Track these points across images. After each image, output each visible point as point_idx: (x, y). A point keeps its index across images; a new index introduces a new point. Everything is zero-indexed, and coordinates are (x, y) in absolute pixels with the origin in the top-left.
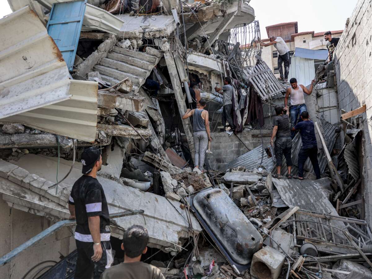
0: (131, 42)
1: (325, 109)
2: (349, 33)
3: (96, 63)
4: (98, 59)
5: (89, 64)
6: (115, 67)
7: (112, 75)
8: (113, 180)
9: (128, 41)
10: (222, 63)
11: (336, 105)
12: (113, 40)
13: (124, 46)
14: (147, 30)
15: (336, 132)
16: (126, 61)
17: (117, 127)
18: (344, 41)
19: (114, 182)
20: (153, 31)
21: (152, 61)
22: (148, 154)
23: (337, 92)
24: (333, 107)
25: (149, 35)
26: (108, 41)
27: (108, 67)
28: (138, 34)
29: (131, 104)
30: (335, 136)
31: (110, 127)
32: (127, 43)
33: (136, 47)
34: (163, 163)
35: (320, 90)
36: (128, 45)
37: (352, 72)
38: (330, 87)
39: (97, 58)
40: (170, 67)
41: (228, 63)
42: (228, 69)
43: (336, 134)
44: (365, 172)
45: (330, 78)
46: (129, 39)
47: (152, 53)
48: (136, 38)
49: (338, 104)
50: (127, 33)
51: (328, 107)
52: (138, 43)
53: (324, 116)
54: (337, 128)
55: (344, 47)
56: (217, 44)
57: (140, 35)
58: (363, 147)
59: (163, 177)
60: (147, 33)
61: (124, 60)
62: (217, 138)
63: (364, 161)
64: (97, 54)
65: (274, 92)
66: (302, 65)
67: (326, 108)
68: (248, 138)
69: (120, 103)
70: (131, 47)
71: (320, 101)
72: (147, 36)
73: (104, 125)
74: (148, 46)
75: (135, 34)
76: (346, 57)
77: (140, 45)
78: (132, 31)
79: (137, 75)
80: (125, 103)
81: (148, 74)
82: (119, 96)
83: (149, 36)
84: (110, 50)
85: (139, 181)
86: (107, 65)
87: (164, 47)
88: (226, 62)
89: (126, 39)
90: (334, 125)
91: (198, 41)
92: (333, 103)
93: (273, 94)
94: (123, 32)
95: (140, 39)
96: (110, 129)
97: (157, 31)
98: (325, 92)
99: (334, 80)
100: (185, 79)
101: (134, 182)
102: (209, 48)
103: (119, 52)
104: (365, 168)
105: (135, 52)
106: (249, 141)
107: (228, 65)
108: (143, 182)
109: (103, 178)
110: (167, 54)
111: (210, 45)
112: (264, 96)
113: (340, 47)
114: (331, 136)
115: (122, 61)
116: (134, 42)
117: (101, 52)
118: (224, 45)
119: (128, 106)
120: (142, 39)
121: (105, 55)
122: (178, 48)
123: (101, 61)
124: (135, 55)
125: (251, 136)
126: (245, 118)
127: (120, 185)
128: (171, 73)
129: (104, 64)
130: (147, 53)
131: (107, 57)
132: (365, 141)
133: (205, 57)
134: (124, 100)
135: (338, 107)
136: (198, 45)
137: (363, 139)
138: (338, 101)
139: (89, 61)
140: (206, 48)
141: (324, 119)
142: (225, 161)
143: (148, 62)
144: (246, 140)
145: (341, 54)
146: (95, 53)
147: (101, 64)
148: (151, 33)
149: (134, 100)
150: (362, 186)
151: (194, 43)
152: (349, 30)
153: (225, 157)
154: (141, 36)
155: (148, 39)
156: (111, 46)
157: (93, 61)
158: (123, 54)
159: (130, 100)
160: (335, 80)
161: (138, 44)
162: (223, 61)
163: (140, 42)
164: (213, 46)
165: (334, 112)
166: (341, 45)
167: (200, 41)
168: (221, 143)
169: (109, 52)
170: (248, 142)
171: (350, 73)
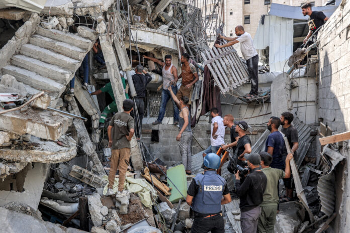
0: (59, 20)
1: (300, 105)
2: (344, 19)
3: (14, 53)
4: (16, 48)
5: (3, 58)
6: (37, 57)
7: (34, 68)
8: (29, 214)
9: (55, 19)
10: (176, 37)
11: (314, 99)
12: (36, 20)
13: (50, 27)
14: (79, 5)
15: (311, 135)
16: (51, 48)
17: (31, 152)
18: (336, 25)
19: (29, 217)
20: (86, 7)
21: (84, 47)
22: (76, 168)
23: (317, 84)
24: (311, 102)
25: (81, 11)
26: (29, 23)
27: (30, 57)
28: (67, 10)
29: (45, 131)
30: (309, 140)
31: (23, 152)
32: (55, 21)
33: (65, 26)
34: (93, 179)
35: (295, 79)
36: (55, 24)
37: (341, 72)
38: (309, 77)
39: (14, 47)
40: (106, 54)
41: (182, 38)
42: (183, 45)
43: (311, 138)
44: (343, 212)
45: (311, 66)
46: (57, 16)
47: (85, 35)
48: (65, 15)
49: (318, 100)
50: (53, 9)
51: (304, 101)
52: (68, 21)
53: (298, 113)
54: (313, 130)
55: (334, 33)
56: (171, 7)
57: (69, 11)
58: (343, 180)
59: (90, 204)
60: (79, 9)
61: (49, 47)
62: (165, 131)
63: (343, 198)
64: (15, 42)
65: (237, 82)
66: (278, 25)
67: (301, 102)
68: (202, 134)
69: (32, 129)
70: (60, 26)
71: (294, 92)
72: (79, 13)
73: (15, 151)
74: (81, 25)
75: (64, 10)
76: (335, 48)
77: (70, 24)
78: (59, 7)
79: (64, 68)
80: (38, 129)
81: (78, 65)
82: (30, 120)
83: (81, 13)
84: (33, 33)
85: (65, 202)
86: (28, 54)
87: (99, 28)
88: (180, 36)
89: (53, 16)
90: (310, 126)
91: (149, 4)
92: (312, 96)
93: (235, 84)
94: (49, 7)
95: (70, 16)
96: (23, 155)
97: (91, 7)
98: (302, 82)
99: (315, 68)
100: (127, 68)
101: (59, 205)
102: (161, 13)
103: (43, 34)
104: (343, 207)
105: (63, 34)
106: (203, 137)
107: (182, 40)
108: (69, 204)
109: (16, 213)
110: (102, 37)
111: (162, 10)
112: (224, 88)
113: (329, 30)
114: (305, 139)
115: (47, 47)
116: (63, 19)
117: (19, 38)
118: (180, 8)
119: (41, 133)
120: (72, 16)
121: (26, 40)
122: (117, 28)
123: (20, 49)
124: (64, 39)
125: (206, 131)
126: (199, 110)
127: (37, 221)
128: (108, 63)
129: (24, 53)
130: (79, 35)
131: (29, 43)
132: (348, 174)
133: (154, 33)
134: (36, 126)
135: (317, 102)
136: (147, 10)
137: (345, 172)
138: (318, 96)
139: (4, 53)
140: (158, 14)
141: (297, 118)
142: (174, 159)
143: (80, 48)
144: (199, 136)
145: (329, 39)
146: (12, 42)
147: (21, 52)
148: (83, 9)
149: (49, 127)
150: (337, 222)
151: (143, 7)
152: (344, 14)
153: (173, 154)
154: (71, 13)
155: (80, 17)
156: (33, 28)
157: (9, 53)
158: (49, 37)
159: (44, 126)
160: (317, 69)
161: (68, 23)
162: (177, 35)
163: (71, 21)
164: (166, 10)
165: (311, 108)
166: (331, 28)
167: (151, 3)
168: (169, 137)
169: (31, 36)
170: (202, 139)
171: (338, 73)
